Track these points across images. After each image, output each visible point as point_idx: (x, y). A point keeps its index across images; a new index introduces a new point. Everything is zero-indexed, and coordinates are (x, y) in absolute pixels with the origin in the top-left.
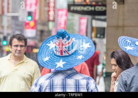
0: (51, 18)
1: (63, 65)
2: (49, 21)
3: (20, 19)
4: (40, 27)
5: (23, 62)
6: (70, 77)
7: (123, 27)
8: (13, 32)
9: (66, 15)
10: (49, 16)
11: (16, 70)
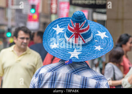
0: (54, 11)
1: (78, 56)
2: (51, 13)
3: (24, 12)
4: (43, 20)
5: (26, 53)
6: (77, 72)
7: (123, 20)
8: (17, 24)
9: (68, 8)
10: (51, 9)
11: (20, 61)
